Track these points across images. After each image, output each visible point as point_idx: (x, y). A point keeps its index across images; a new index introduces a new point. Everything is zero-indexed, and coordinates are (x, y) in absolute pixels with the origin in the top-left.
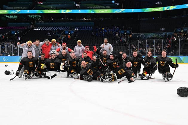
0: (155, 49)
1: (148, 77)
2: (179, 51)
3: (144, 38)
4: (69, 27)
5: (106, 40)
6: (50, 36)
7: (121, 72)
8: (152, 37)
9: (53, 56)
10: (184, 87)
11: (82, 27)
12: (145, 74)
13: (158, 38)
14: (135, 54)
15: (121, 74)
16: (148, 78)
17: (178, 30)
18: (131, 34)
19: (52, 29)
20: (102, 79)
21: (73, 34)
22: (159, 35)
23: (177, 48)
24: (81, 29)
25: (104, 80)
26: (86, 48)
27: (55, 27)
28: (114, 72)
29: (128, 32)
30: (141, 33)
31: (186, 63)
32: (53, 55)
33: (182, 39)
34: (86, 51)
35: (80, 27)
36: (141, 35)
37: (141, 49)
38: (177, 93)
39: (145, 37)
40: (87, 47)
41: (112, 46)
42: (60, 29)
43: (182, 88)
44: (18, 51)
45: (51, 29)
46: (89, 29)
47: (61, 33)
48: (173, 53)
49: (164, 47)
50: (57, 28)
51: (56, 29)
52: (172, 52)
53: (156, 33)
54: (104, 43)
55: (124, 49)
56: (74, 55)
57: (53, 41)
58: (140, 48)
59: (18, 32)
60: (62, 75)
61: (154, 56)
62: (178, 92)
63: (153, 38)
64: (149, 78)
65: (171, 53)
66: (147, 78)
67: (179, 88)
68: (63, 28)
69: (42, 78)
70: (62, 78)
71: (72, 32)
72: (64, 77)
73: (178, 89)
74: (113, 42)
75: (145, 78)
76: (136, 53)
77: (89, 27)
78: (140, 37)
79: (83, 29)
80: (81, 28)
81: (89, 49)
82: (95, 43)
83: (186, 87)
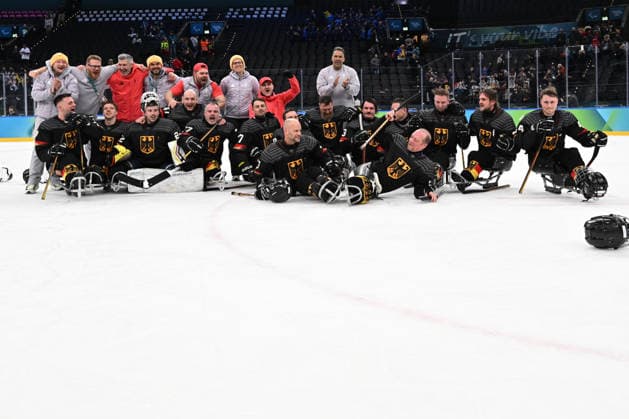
0: (512, 85)
1: (483, 183)
2: (595, 89)
3: (470, 45)
4: (206, 10)
5: (338, 53)
6: (137, 44)
7: (395, 171)
8: (499, 41)
9: (151, 113)
10: (608, 214)
11: (252, 9)
12: (473, 172)
13: (521, 43)
14: (441, 101)
15: (395, 177)
16: (484, 186)
17: (590, 15)
18: (425, 31)
19: (144, 18)
20: (327, 190)
21: (219, 35)
22: (523, 35)
23: (589, 80)
24: (248, 16)
25: (333, 195)
26: (263, 84)
27: (154, 11)
28: (372, 169)
29: (416, 25)
30: (461, 27)
31: (622, 130)
32: (149, 108)
33: (605, 48)
34: (262, 94)
35: (245, 9)
36: (460, 35)
37: (460, 86)
38: (584, 235)
39: (475, 43)
40: (267, 81)
41: (359, 74)
42: (174, 18)
43: (600, 217)
44: (23, 98)
45: (140, 19)
46: (276, 16)
47: (176, 32)
48: (574, 96)
49: (541, 76)
50: (163, 14)
51: (160, 18)
52: (571, 92)
53: (514, 27)
54: (331, 63)
55: (400, 85)
56: (215, 112)
57: (152, 64)
58: (457, 80)
59: (25, 32)
60: (184, 182)
61: (507, 108)
62: (586, 233)
63: (502, 45)
64: (489, 187)
65: (568, 96)
66: (481, 188)
67: (592, 219)
68: (183, 14)
69: (112, 192)
70: (183, 192)
71: (217, 28)
72: (192, 188)
73: (587, 223)
74: (363, 61)
75: (474, 186)
76: (445, 99)
77: (275, 10)
78: (458, 40)
79: (255, 16)
80: (248, 12)
81: (272, 87)
82: (298, 66)
83: (614, 213)
